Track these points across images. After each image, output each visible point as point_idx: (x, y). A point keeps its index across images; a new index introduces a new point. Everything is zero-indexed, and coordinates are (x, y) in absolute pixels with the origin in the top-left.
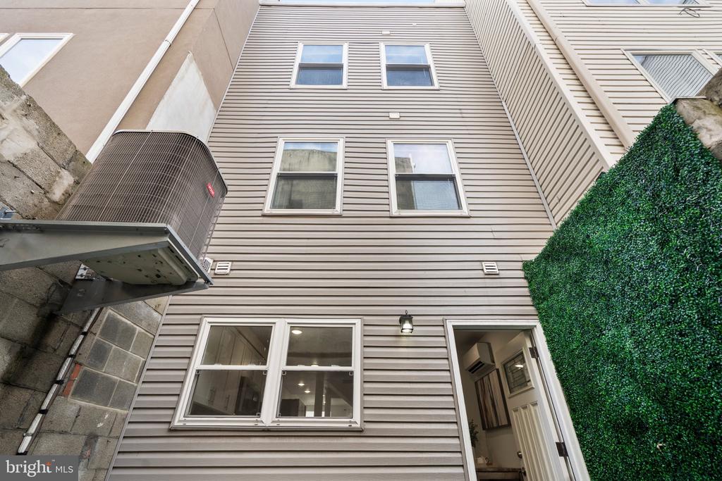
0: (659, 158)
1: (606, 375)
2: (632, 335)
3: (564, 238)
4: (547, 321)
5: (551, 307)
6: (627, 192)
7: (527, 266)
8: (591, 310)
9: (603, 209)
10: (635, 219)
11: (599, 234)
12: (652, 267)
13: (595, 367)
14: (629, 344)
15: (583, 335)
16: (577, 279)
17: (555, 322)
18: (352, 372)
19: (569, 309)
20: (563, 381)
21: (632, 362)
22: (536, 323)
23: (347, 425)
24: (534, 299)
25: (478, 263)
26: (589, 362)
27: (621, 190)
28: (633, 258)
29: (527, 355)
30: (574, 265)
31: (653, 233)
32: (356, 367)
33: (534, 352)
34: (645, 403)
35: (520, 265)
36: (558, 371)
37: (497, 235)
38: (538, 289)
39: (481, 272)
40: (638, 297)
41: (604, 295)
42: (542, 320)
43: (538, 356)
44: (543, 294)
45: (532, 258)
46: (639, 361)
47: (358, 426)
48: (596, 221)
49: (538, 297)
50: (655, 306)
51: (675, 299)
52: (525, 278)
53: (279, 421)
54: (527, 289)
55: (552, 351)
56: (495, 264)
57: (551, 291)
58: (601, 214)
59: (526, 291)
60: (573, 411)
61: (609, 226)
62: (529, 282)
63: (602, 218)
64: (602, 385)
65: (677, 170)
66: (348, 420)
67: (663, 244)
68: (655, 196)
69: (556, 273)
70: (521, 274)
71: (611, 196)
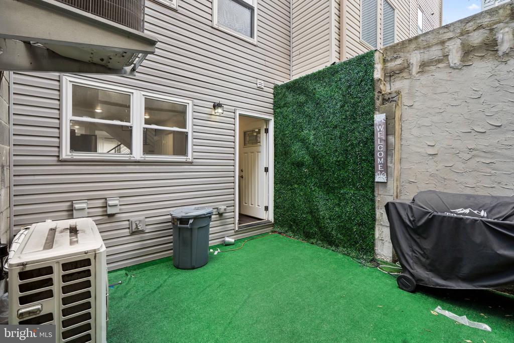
0: (359, 72)
1: (296, 146)
2: (314, 135)
3: (303, 84)
4: (277, 118)
5: (281, 113)
6: (340, 78)
7: (276, 87)
8: (301, 120)
9: (327, 80)
10: (338, 92)
11: (321, 90)
12: (334, 113)
13: (293, 142)
14: (312, 137)
15: (293, 129)
16: (301, 105)
17: (281, 120)
18: (187, 133)
19: (291, 117)
20: (275, 145)
21: (310, 144)
22: (272, 118)
23: (184, 160)
24: (274, 106)
25: (255, 79)
26: (291, 140)
27: (338, 76)
28: (328, 107)
29: (263, 131)
30: (302, 98)
31: (341, 101)
32: (189, 129)
33: (267, 131)
34: (307, 157)
35: (273, 86)
36: (275, 141)
37: (267, 64)
38: (278, 101)
39: (256, 85)
40: (323, 122)
41: (310, 116)
42: (275, 117)
43: (268, 132)
44: (279, 105)
45: (280, 83)
46: (313, 144)
47: (190, 160)
48: (322, 83)
49: (277, 105)
50: (328, 127)
51: (336, 127)
52: (273, 94)
53: (145, 157)
54: (273, 100)
55: (275, 132)
56: (263, 82)
57: (285, 105)
58: (325, 82)
59: (272, 101)
60: (275, 156)
61: (326, 89)
62: (274, 97)
63: (325, 84)
64: (293, 149)
65: (361, 81)
66: (186, 157)
67: (342, 106)
68: (349, 87)
69: (290, 98)
70: (272, 91)
71: (333, 75)
